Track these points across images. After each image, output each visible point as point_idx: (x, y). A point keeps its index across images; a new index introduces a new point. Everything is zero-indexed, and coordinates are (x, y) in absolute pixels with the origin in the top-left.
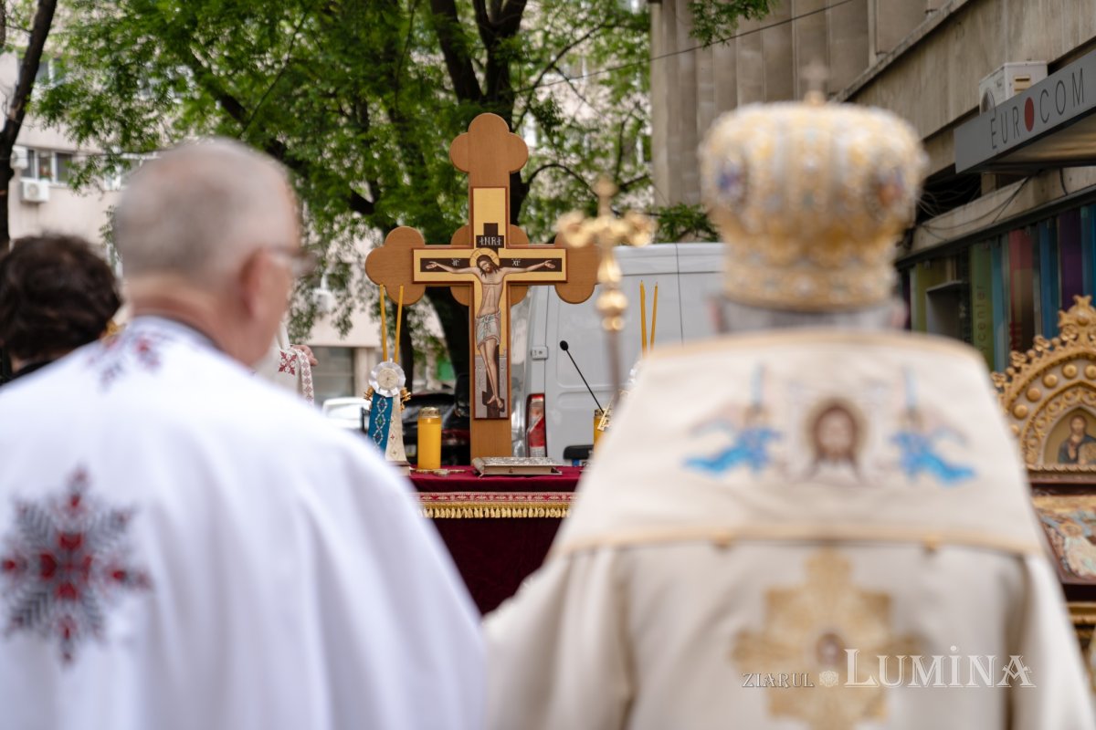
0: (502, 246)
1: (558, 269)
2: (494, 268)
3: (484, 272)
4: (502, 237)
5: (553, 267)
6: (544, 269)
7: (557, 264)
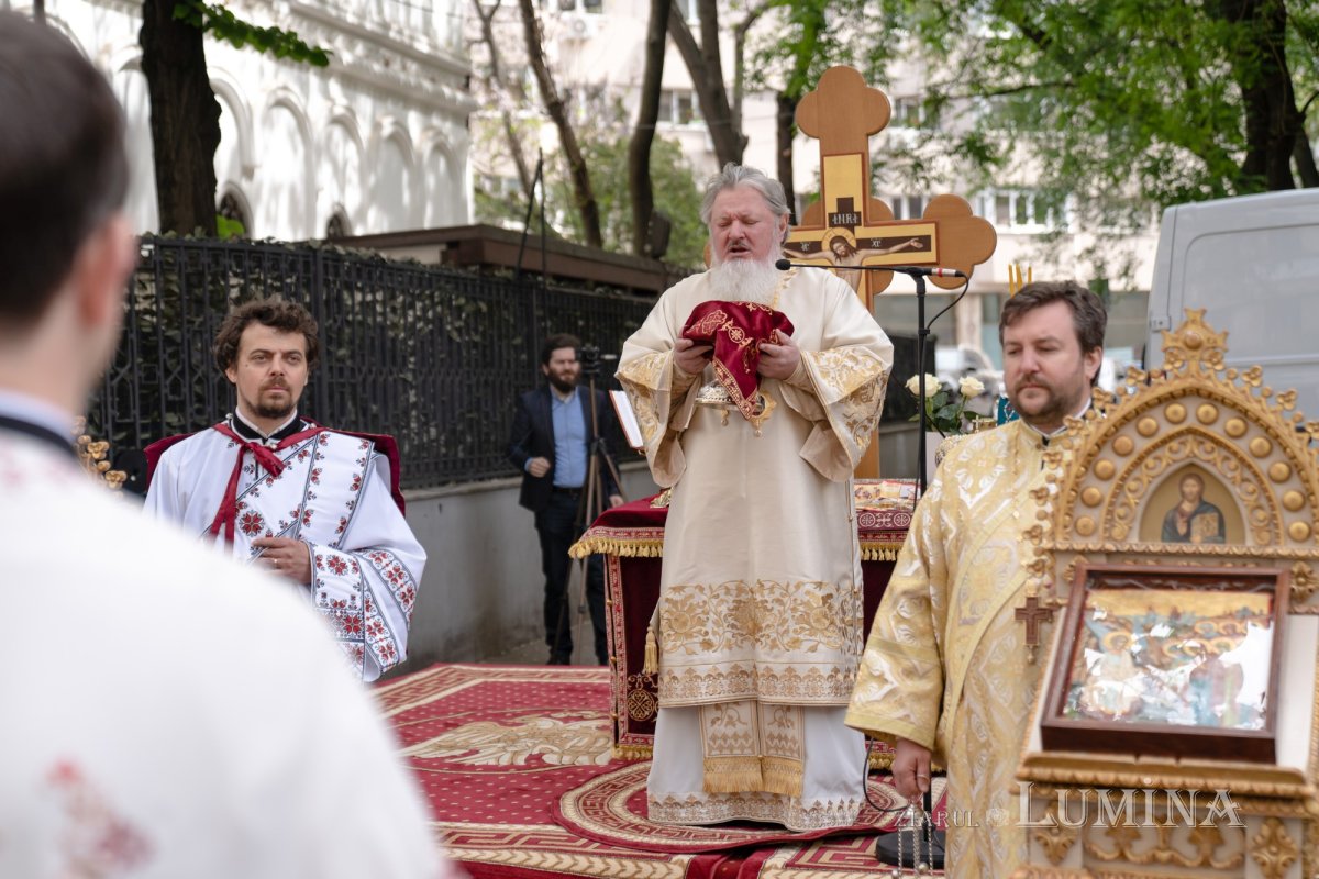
0: (859, 224)
1: (927, 248)
2: (850, 251)
3: (838, 256)
4: (859, 214)
5: (921, 246)
6: (910, 249)
7: (925, 243)
